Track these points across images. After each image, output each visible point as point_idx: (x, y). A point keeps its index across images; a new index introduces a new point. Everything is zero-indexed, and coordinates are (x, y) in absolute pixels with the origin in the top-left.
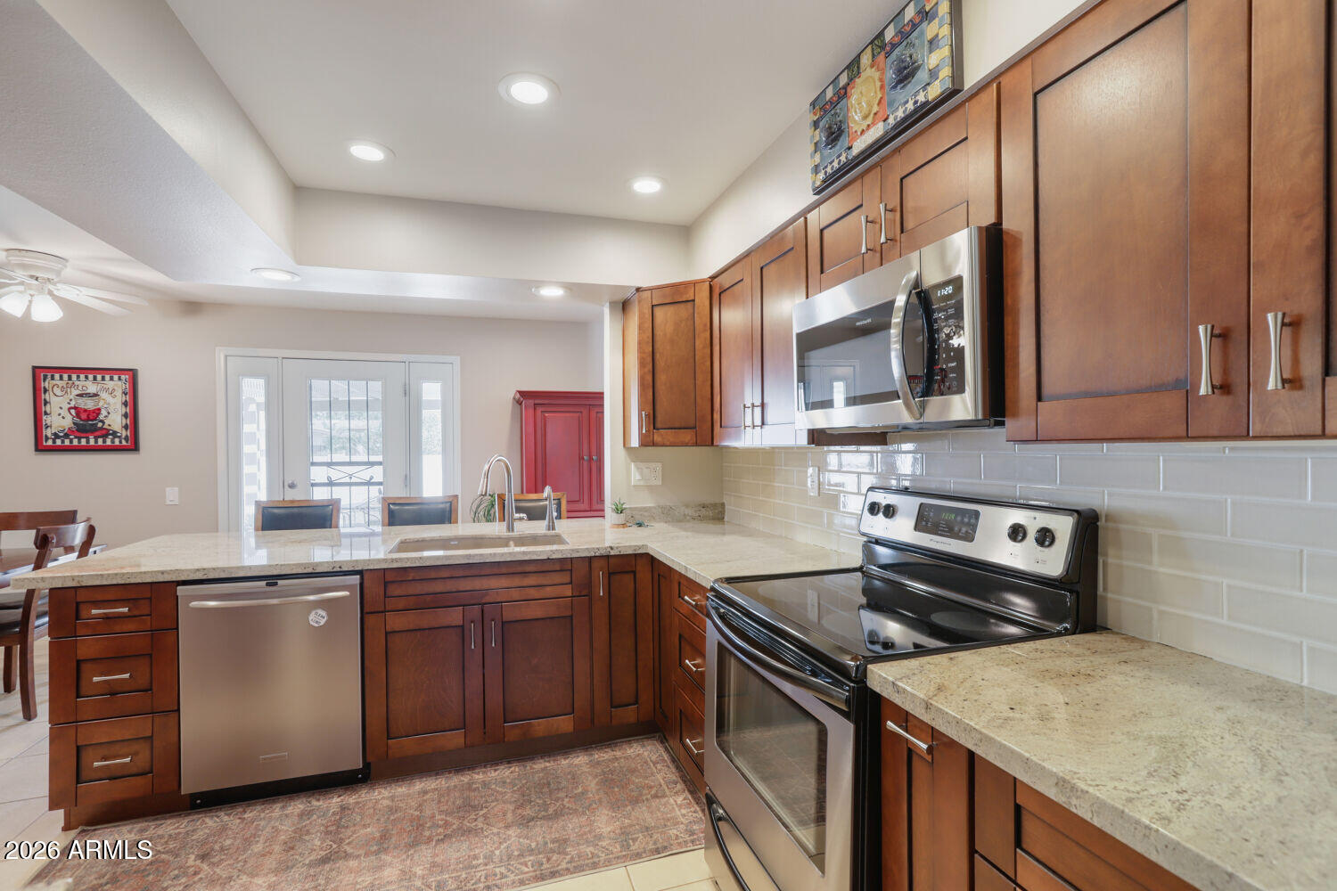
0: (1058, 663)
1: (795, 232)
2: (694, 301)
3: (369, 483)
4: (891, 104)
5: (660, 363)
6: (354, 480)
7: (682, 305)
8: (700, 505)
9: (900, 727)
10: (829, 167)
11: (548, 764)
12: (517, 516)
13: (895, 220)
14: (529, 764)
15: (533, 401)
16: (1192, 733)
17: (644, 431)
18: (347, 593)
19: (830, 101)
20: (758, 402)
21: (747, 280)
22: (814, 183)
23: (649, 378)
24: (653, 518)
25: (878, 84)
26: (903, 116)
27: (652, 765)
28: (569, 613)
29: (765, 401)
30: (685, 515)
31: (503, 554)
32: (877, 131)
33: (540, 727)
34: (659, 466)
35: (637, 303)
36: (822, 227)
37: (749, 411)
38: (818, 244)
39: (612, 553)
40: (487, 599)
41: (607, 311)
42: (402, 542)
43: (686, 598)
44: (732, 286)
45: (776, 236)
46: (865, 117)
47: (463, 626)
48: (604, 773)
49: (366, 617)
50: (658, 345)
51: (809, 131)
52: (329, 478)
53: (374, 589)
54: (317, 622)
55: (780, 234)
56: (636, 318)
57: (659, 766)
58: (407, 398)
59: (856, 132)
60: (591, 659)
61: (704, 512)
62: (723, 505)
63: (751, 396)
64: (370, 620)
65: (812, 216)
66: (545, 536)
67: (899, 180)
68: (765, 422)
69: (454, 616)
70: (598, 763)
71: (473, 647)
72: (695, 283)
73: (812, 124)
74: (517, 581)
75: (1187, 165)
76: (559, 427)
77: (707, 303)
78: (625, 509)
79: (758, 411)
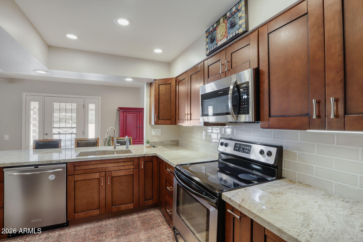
0: (274, 189)
1: (201, 66)
2: (171, 84)
3: (71, 134)
4: (228, 33)
5: (161, 101)
6: (67, 132)
7: (168, 85)
8: (172, 141)
9: (231, 211)
10: (211, 49)
11: (125, 218)
12: (117, 144)
13: (229, 65)
14: (119, 218)
15: (123, 111)
16: (310, 211)
17: (156, 120)
18: (61, 170)
19: (211, 31)
20: (189, 113)
21: (187, 79)
22: (206, 53)
23: (157, 105)
24: (158, 145)
25: (225, 28)
26: (232, 37)
27: (157, 217)
28: (132, 174)
29: (191, 113)
30: (167, 144)
31: (112, 157)
32: (225, 40)
33: (123, 207)
34: (160, 130)
35: (154, 84)
36: (208, 65)
37: (186, 116)
38: (207, 70)
39: (146, 156)
40: (107, 170)
41: (145, 85)
42: (81, 153)
43: (168, 169)
44: (183, 80)
45: (195, 67)
46: (221, 36)
47: (99, 178)
48: (142, 220)
49: (68, 177)
50: (160, 96)
51: (205, 39)
52: (59, 132)
53: (71, 168)
54: (51, 179)
55: (196, 67)
56: (154, 88)
57: (159, 217)
58: (84, 108)
59: (219, 40)
60: (139, 187)
61: (173, 143)
62: (178, 141)
63: (187, 111)
64: (69, 177)
65: (206, 62)
66: (125, 150)
67: (230, 54)
68: (191, 119)
69: (97, 176)
70: (141, 217)
71: (102, 184)
72: (171, 79)
73: (206, 37)
74: (116, 165)
75: (309, 56)
76: (130, 118)
77: (175, 84)
78: (150, 142)
79: (189, 116)
